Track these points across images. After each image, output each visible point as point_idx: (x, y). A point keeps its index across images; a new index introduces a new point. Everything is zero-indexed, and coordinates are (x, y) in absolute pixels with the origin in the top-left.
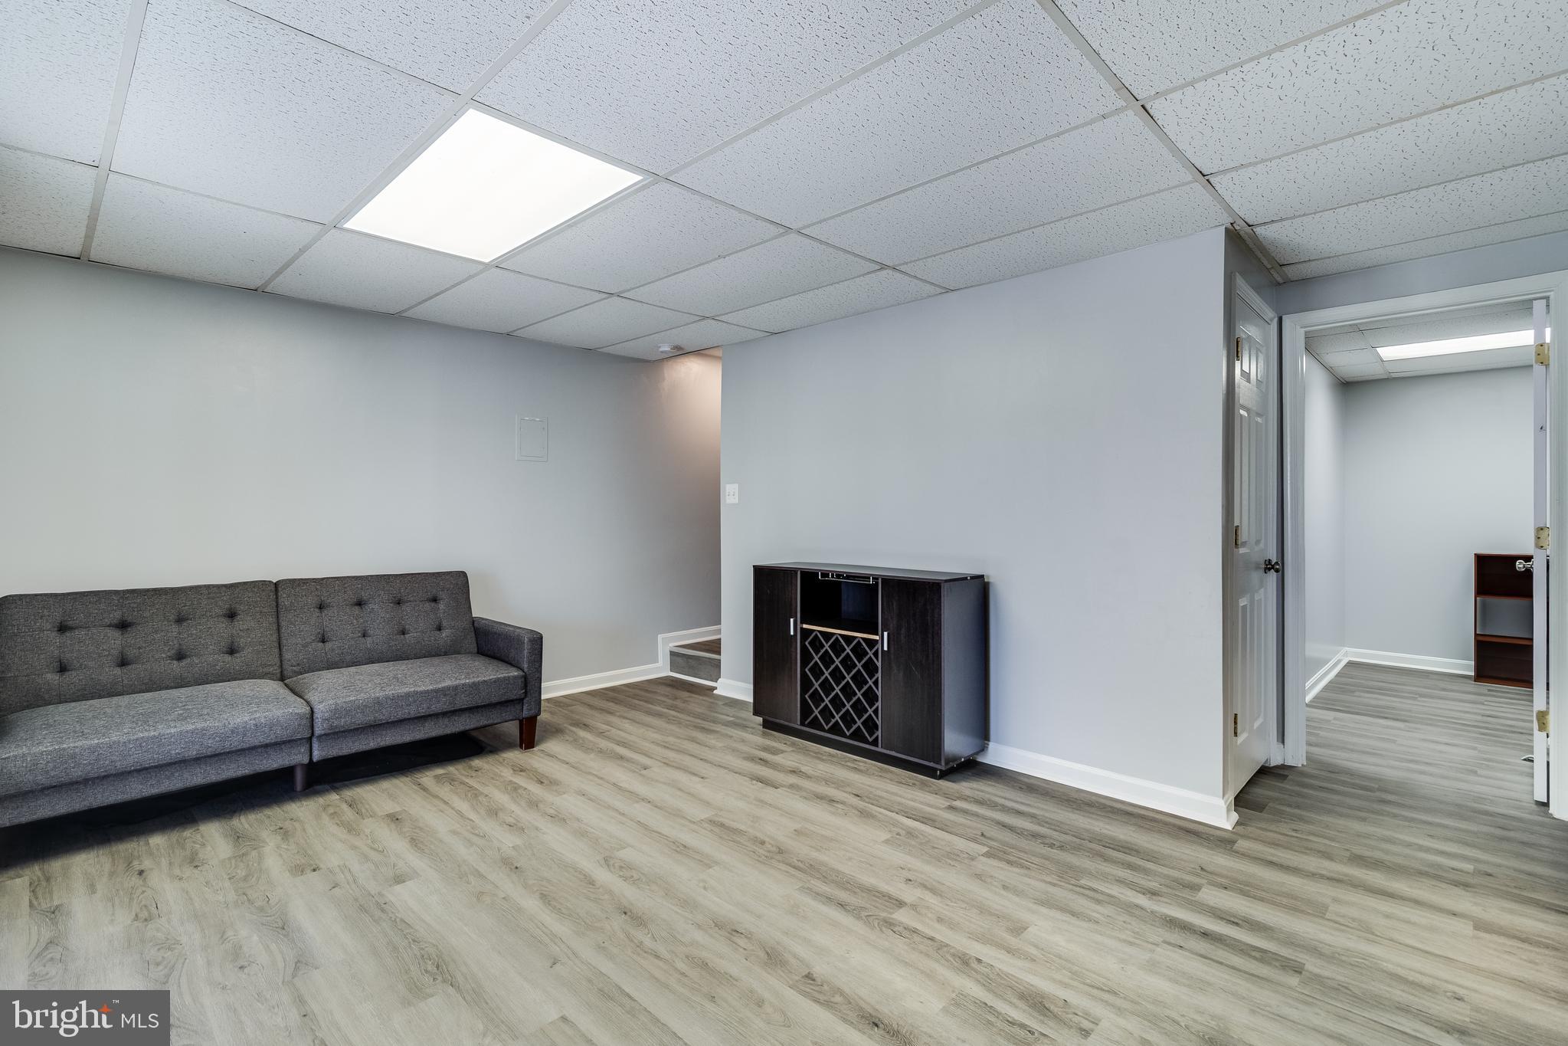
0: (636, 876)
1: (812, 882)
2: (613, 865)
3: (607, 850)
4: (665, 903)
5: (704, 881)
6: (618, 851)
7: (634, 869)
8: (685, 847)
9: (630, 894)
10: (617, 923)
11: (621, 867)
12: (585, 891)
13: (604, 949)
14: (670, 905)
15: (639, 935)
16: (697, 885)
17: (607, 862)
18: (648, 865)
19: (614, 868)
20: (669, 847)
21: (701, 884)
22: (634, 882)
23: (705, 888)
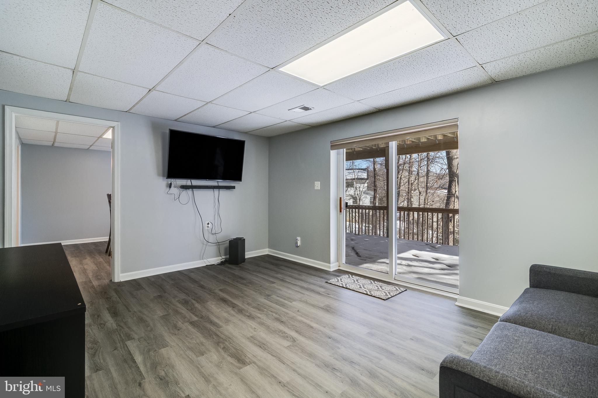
0: (280, 333)
1: (215, 330)
2: (291, 338)
3: (296, 346)
4: (269, 324)
5: (255, 331)
6: (291, 345)
7: (282, 336)
8: (260, 347)
9: (282, 327)
10: (284, 319)
11: (287, 337)
12: (298, 328)
13: (286, 313)
14: (267, 323)
15: (277, 316)
16: (257, 329)
17: (294, 340)
18: (276, 338)
19: (290, 337)
20: (268, 347)
21: (256, 330)
22: (281, 331)
23: (255, 328)
